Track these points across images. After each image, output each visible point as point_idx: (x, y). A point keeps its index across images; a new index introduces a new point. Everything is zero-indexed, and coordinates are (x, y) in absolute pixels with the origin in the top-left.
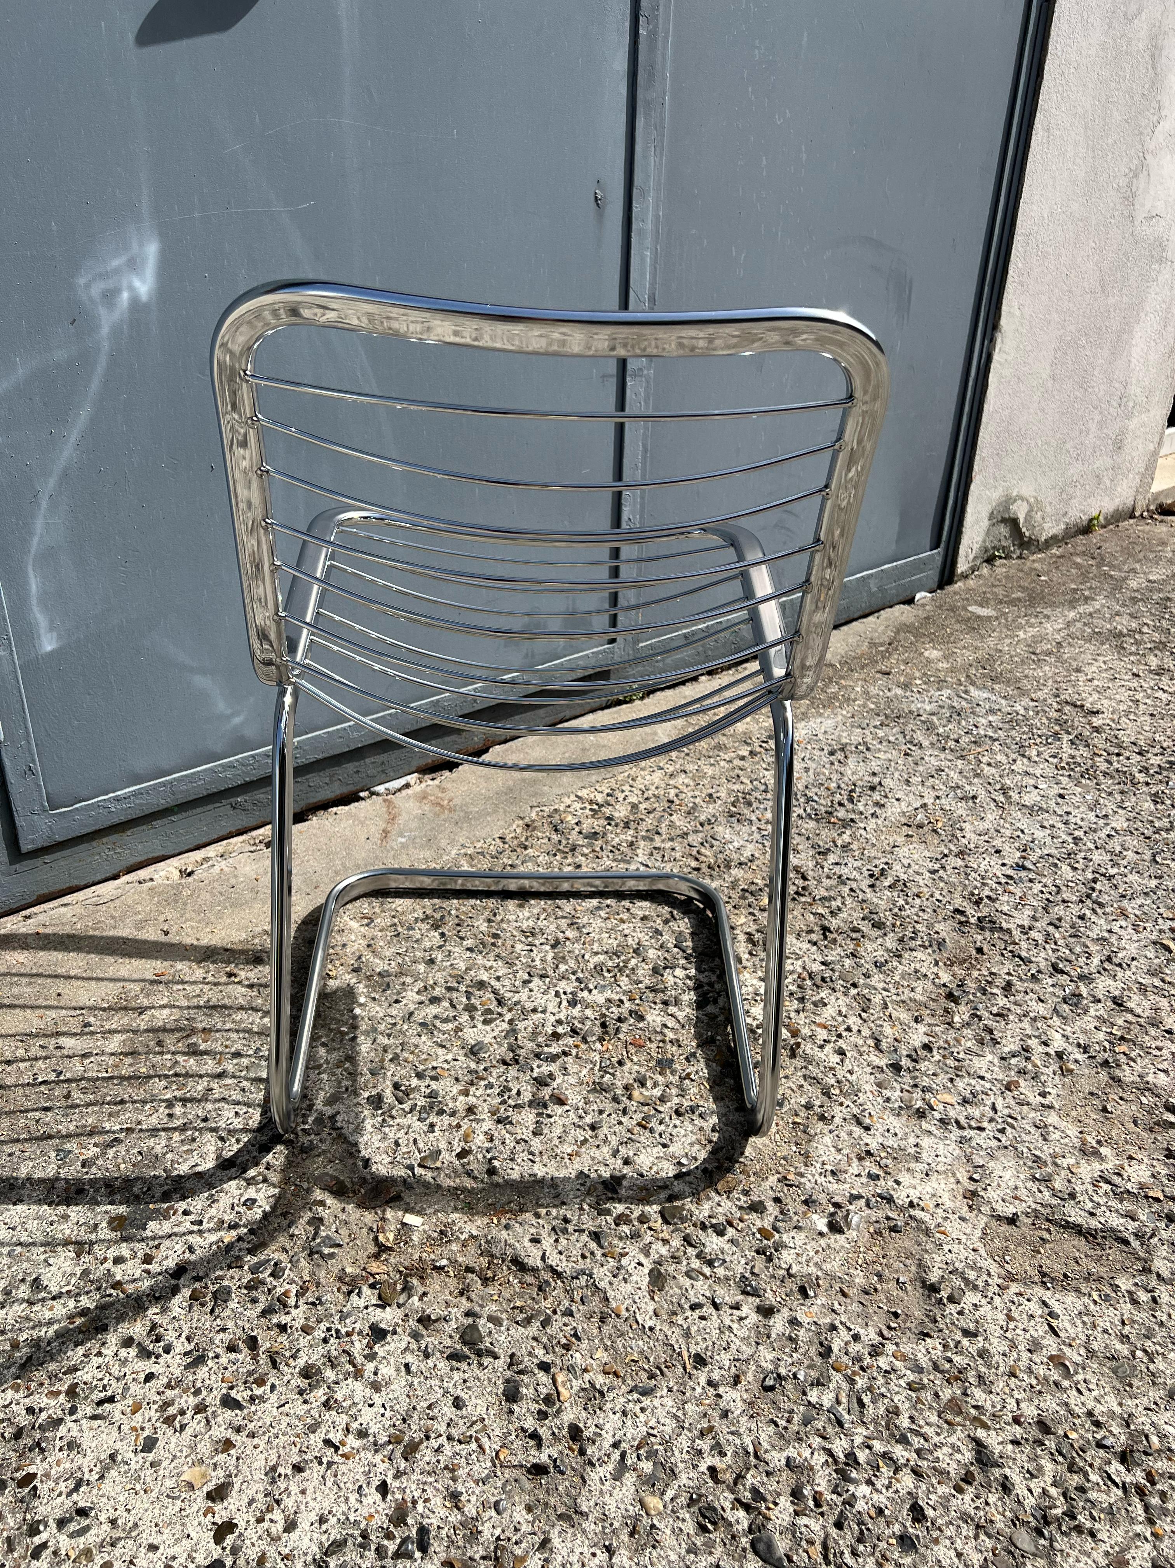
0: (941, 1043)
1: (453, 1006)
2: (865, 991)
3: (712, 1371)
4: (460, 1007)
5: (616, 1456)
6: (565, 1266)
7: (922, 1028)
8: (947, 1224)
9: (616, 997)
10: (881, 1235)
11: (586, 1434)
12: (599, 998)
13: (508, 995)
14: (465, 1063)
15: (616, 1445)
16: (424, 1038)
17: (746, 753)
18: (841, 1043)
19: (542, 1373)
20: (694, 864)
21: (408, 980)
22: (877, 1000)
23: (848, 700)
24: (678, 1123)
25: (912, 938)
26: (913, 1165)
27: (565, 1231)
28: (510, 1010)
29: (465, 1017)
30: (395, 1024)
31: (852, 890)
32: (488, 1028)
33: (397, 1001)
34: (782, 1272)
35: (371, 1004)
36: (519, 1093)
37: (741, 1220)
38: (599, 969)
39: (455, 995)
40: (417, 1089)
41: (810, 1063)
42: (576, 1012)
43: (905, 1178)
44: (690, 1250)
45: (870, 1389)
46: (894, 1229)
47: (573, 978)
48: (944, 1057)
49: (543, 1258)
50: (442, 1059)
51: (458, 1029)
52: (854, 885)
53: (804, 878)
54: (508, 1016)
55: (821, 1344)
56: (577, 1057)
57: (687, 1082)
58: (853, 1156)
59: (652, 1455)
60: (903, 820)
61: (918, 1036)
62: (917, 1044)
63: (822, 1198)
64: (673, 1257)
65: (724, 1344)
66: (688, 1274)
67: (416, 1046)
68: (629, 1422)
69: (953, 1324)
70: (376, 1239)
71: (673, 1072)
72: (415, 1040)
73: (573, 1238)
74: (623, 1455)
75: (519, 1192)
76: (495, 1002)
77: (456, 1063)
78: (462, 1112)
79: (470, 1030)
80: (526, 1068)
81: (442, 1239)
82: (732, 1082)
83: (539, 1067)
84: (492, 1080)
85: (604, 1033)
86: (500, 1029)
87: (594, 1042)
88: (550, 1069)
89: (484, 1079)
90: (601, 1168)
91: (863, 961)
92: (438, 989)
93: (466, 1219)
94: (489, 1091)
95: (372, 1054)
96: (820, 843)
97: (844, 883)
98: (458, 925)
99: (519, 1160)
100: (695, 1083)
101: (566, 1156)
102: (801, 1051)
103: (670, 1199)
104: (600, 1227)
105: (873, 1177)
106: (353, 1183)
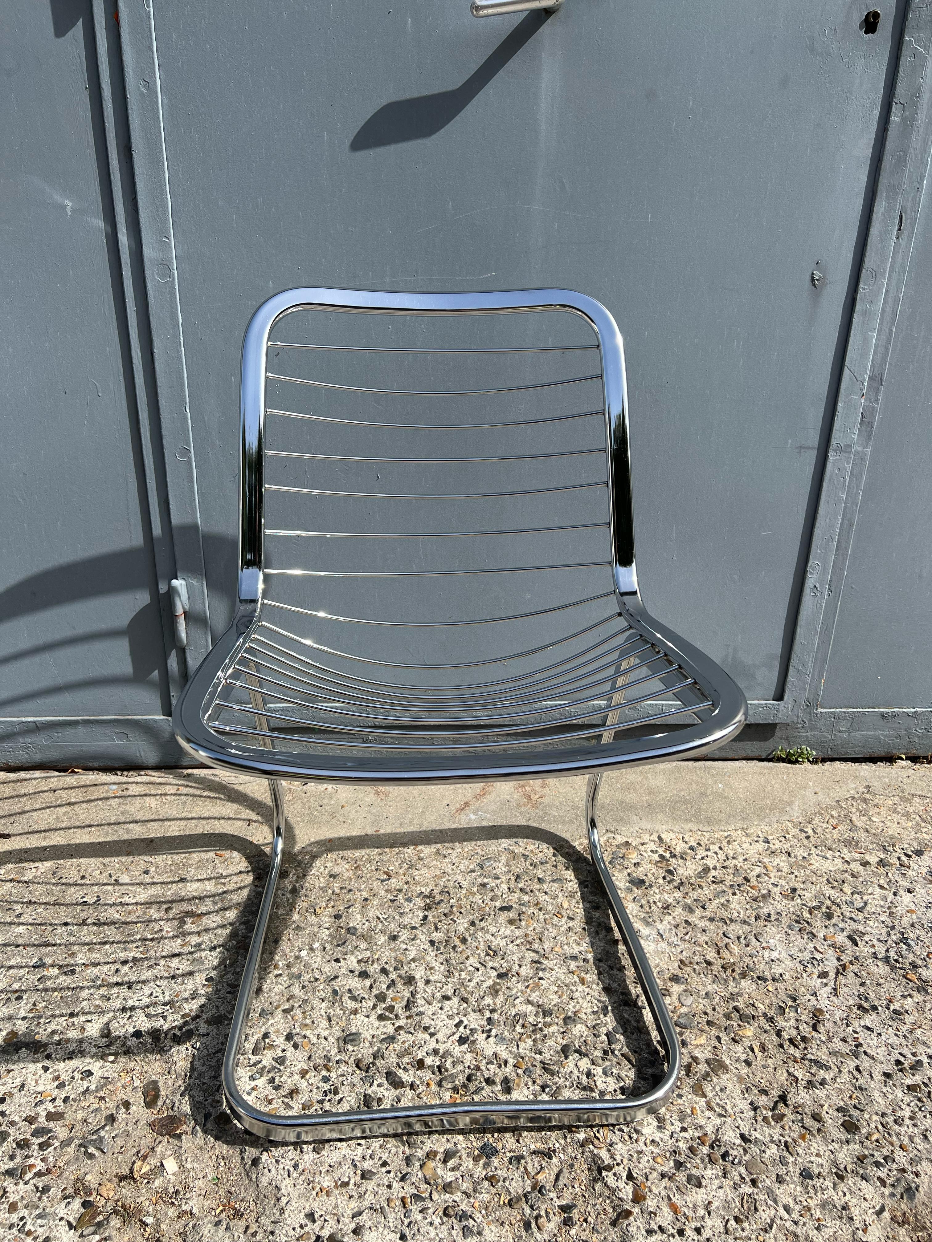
1: (371, 988)
2: (761, 1197)
4: (375, 992)
9: (504, 1055)
12: (489, 1047)
13: (421, 1002)
14: (330, 1046)
16: (324, 1005)
17: (873, 859)
20: (711, 955)
21: (363, 945)
22: (765, 1215)
25: (877, 1164)
28: (408, 1017)
29: (368, 1004)
30: (317, 980)
31: (857, 1069)
32: (377, 1024)
33: (337, 960)
35: (318, 953)
36: (340, 1101)
38: (516, 1019)
39: (383, 978)
40: (276, 1048)
42: (457, 1050)
47: (488, 1014)
50: (316, 1032)
51: (355, 1012)
52: (865, 1063)
53: (815, 1028)
54: (401, 1022)
57: (487, 1183)
67: (312, 1008)
70: (134, 1163)
71: (486, 1165)
72: (316, 1002)
75: (257, 1197)
76: (404, 1003)
77: (324, 1042)
78: (285, 1091)
79: (362, 1017)
80: (368, 1080)
81: (170, 1198)
82: (528, 1211)
83: (379, 1085)
84: (333, 1075)
85: (464, 1086)
86: (385, 1030)
87: (447, 1089)
88: (386, 1093)
89: (328, 1070)
90: (332, 1222)
91: (791, 1159)
92: (375, 966)
93: (203, 1193)
94: (321, 1084)
95: (277, 997)
96: (872, 996)
97: (856, 1056)
98: (445, 915)
99: (281, 1166)
100: (493, 1191)
101: (317, 1189)
102: (626, 1222)
106: (164, 1102)
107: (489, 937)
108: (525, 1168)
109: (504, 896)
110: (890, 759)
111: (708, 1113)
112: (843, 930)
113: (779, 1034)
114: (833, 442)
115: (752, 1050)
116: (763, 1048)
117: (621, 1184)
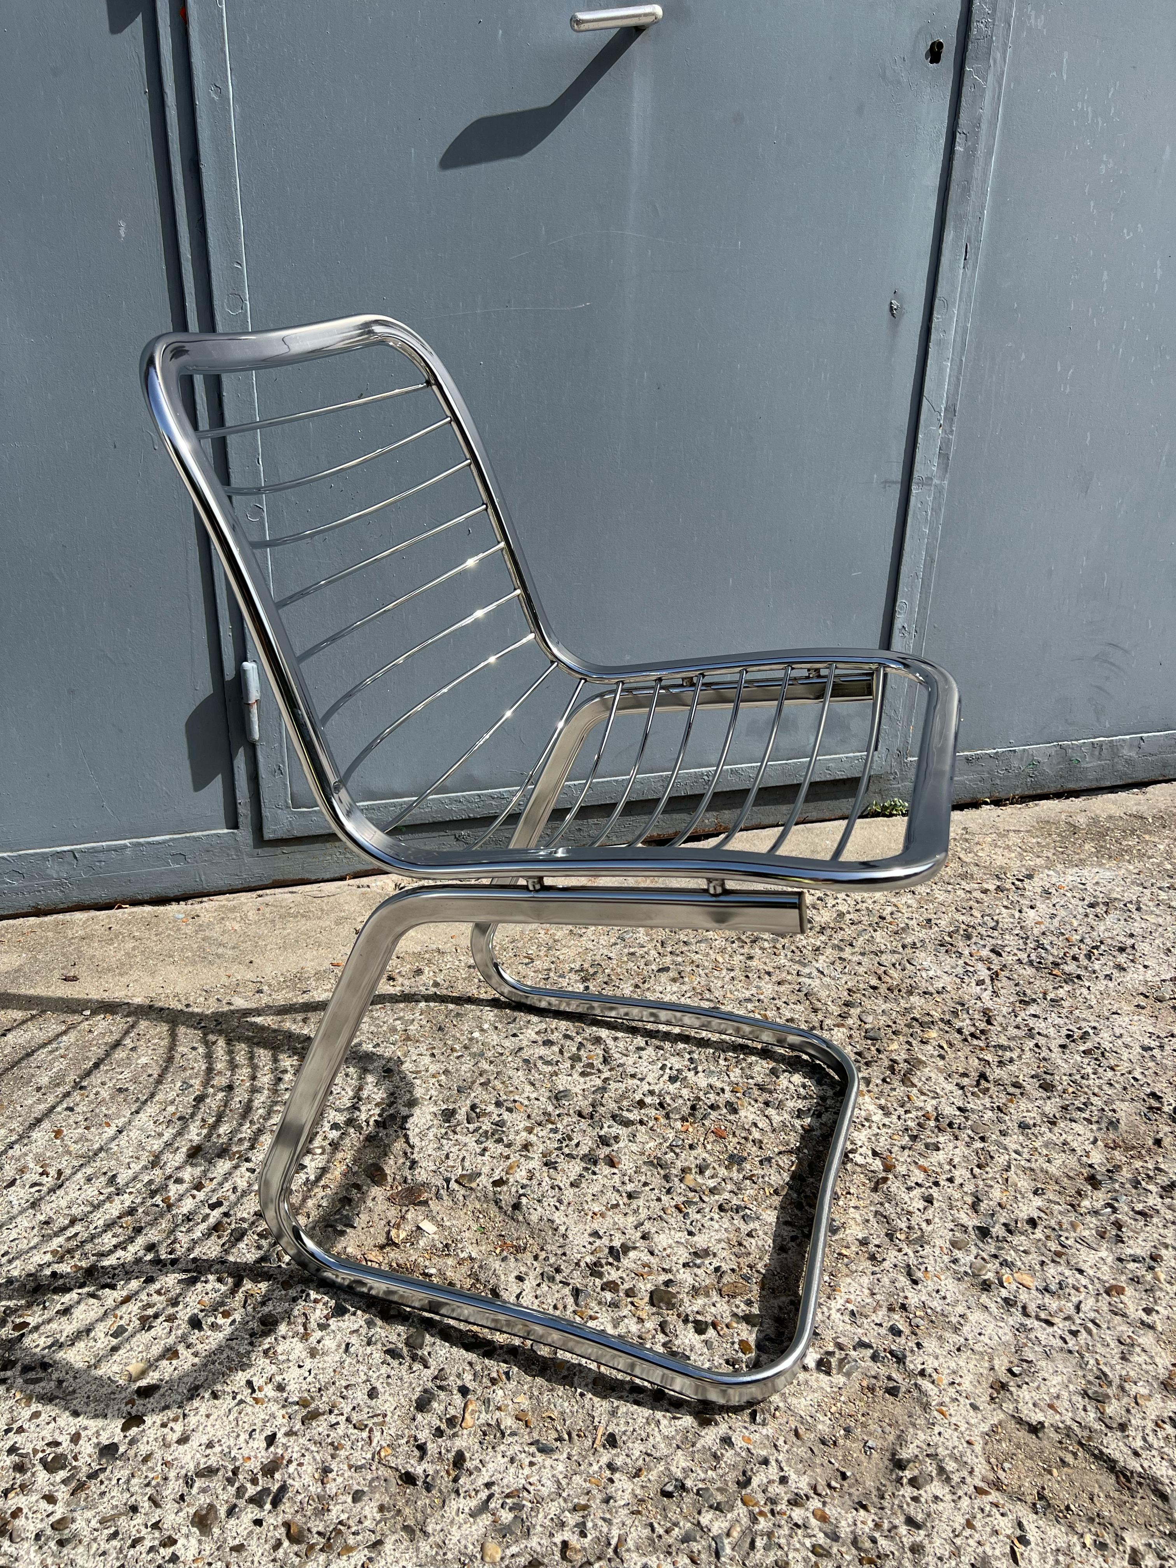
0: (1053, 1223)
1: (561, 1052)
2: (993, 1148)
3: (617, 1455)
4: (567, 1055)
5: (484, 1495)
7: (1038, 1202)
8: (953, 1406)
9: (719, 1085)
10: (873, 1392)
11: (468, 1464)
12: (702, 1081)
13: (617, 1056)
14: (544, 1104)
15: (488, 1485)
16: (520, 1073)
17: (992, 887)
18: (934, 1192)
19: (459, 1395)
20: (874, 982)
21: (535, 1019)
22: (1001, 1160)
23: (1141, 856)
24: (716, 1217)
25: (1079, 1109)
26: (947, 1335)
27: (552, 1279)
28: (611, 1070)
29: (567, 1065)
30: (502, 1054)
31: (1037, 1045)
32: (582, 1080)
33: (514, 1035)
35: (491, 1032)
36: (577, 1145)
38: (716, 1055)
39: (569, 1043)
40: (490, 1114)
41: (889, 1201)
42: (672, 1088)
43: (931, 1345)
44: (660, 1334)
45: (770, 1535)
46: (893, 1392)
47: (687, 1056)
48: (1048, 1237)
50: (524, 1096)
51: (555, 1074)
52: (1042, 1041)
53: (989, 1022)
54: (606, 1074)
55: (744, 1473)
56: (652, 1128)
57: (748, 1182)
58: (884, 1303)
59: (517, 1508)
60: (1142, 989)
61: (1029, 1207)
62: (1023, 1216)
65: (644, 1435)
67: (510, 1078)
68: (512, 1470)
69: (901, 1507)
70: (388, 1232)
71: (740, 1170)
72: (511, 1073)
73: (555, 1288)
74: (490, 1497)
75: (532, 1232)
76: (601, 1059)
77: (536, 1102)
78: (518, 1146)
79: (565, 1077)
80: (597, 1125)
81: (443, 1252)
83: (610, 1127)
84: (560, 1126)
85: (690, 1115)
86: (593, 1083)
87: (676, 1120)
88: (620, 1132)
89: (553, 1123)
90: (618, 1235)
91: (1007, 1118)
92: (556, 1034)
93: (474, 1241)
94: (551, 1135)
95: (469, 1075)
96: (1028, 992)
97: (1032, 1037)
98: (606, 983)
99: (546, 1204)
100: (756, 1186)
101: (591, 1214)
102: (885, 1186)
103: (668, 1283)
104: (586, 1286)
105: (895, 1332)
106: (394, 1179)
108: (778, 1165)
109: (657, 960)
110: (975, 804)
111: (923, 1098)
112: (984, 946)
113: (960, 1031)
114: (916, 475)
115: (942, 1048)
116: (951, 1045)
117: (870, 1160)
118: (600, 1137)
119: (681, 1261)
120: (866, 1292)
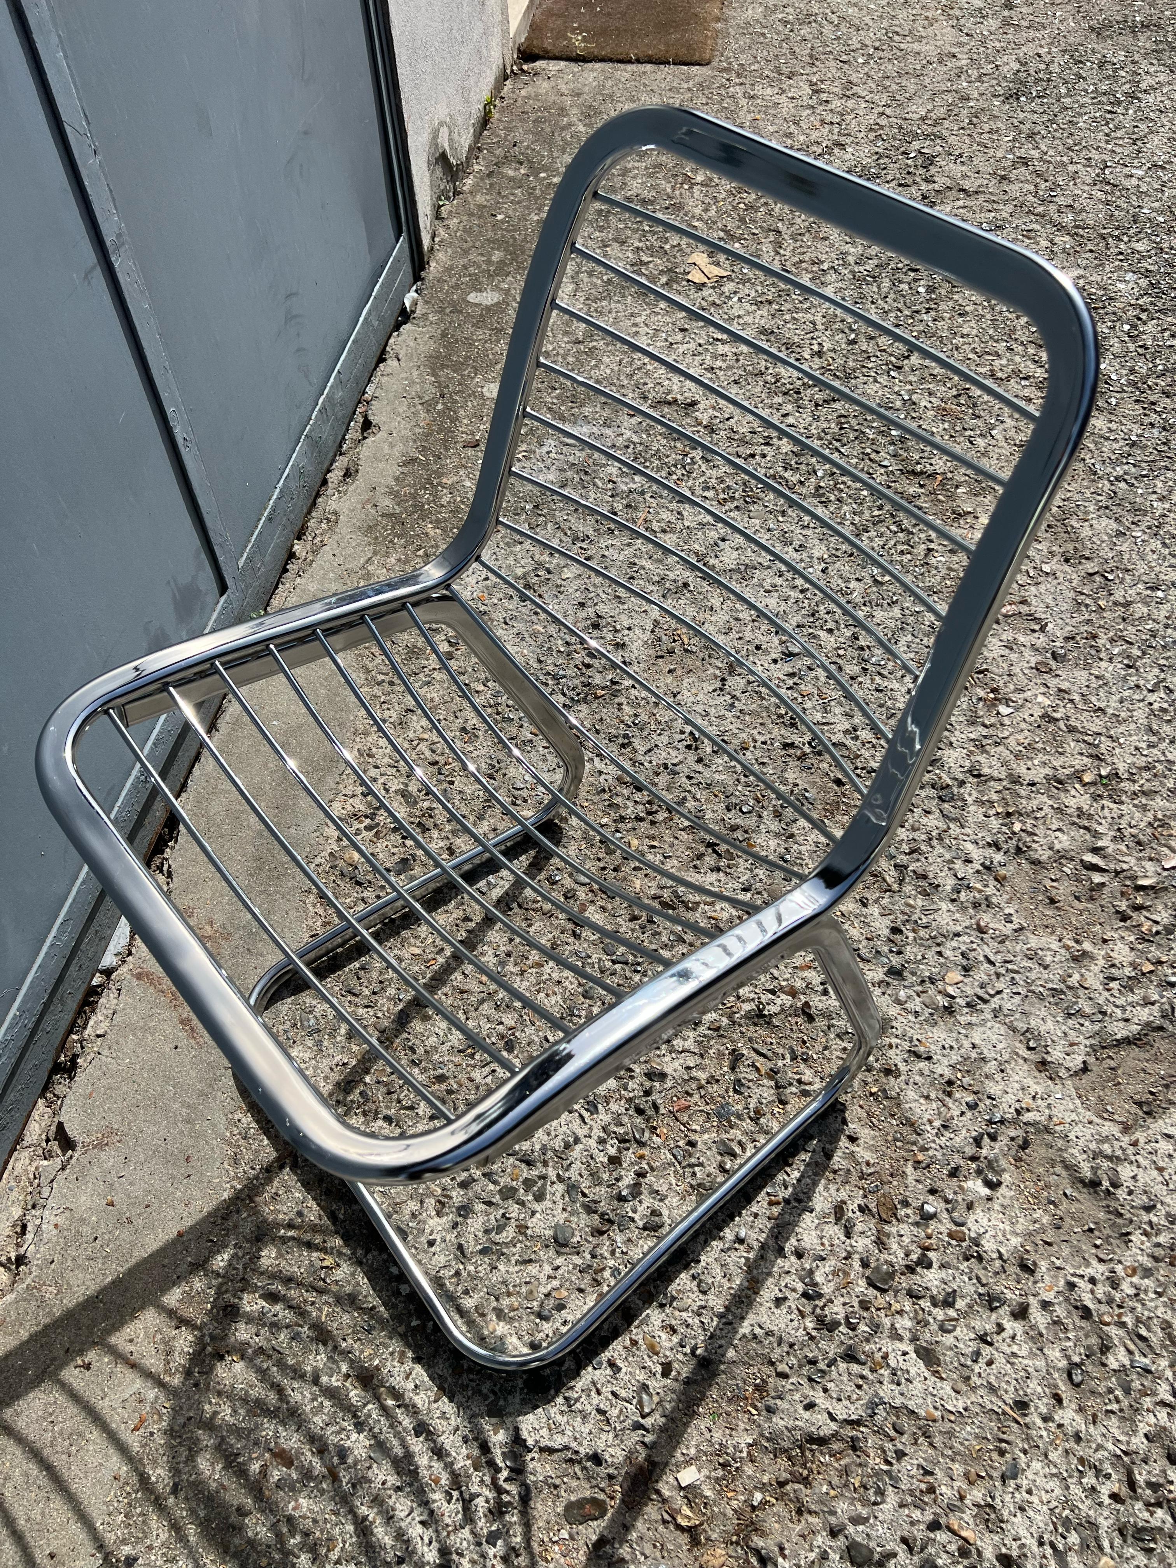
0: (900, 917)
1: (489, 1204)
3: (1037, 1408)
4: (497, 1199)
5: (1049, 1551)
6: (856, 1411)
7: (875, 910)
8: (1055, 1112)
10: (1020, 1160)
11: (1015, 1553)
14: (568, 1263)
15: (1041, 1544)
16: (502, 1267)
19: (938, 1533)
26: (986, 1069)
27: (822, 1374)
28: (545, 1164)
29: (514, 1210)
30: (457, 1274)
31: (689, 778)
32: (547, 1203)
34: (998, 1263)
37: (929, 1237)
39: (477, 1188)
41: (830, 1018)
42: (604, 1117)
43: (993, 1088)
44: (921, 1302)
45: (1138, 1320)
46: (1025, 1145)
48: (914, 931)
49: (832, 1418)
50: (543, 1280)
51: (522, 1229)
52: (684, 769)
53: (639, 789)
54: (552, 1174)
55: (1076, 1308)
56: (652, 1169)
57: (763, 1121)
58: (941, 1096)
59: (1067, 1524)
60: (652, 652)
61: (879, 922)
62: (886, 932)
63: (957, 1160)
64: (919, 1323)
65: (1023, 1374)
66: (943, 1330)
67: (504, 1282)
68: (1031, 1513)
69: (1133, 1207)
70: (679, 1527)
72: (495, 1277)
73: (834, 1375)
74: (1053, 1546)
75: (744, 1364)
76: (523, 1166)
77: (561, 1271)
78: (622, 1324)
79: (534, 1220)
80: (625, 1222)
81: (730, 1472)
82: (794, 1089)
83: (635, 1211)
84: (611, 1263)
85: (648, 1120)
86: (558, 1195)
87: (650, 1139)
88: (646, 1204)
89: (604, 1269)
90: (788, 1279)
92: (454, 1194)
93: (728, 1431)
96: (613, 731)
97: (675, 773)
98: (389, 1093)
100: (769, 1116)
102: (812, 1009)
103: (865, 1264)
104: (842, 1343)
105: (972, 1107)
106: (602, 1490)
107: (445, 1048)
108: (750, 1081)
109: (380, 1015)
110: (288, 555)
111: (718, 908)
113: (639, 819)
115: (653, 847)
116: (653, 838)
117: (779, 1002)
118: (645, 1228)
119: (843, 1238)
120: (922, 1100)
